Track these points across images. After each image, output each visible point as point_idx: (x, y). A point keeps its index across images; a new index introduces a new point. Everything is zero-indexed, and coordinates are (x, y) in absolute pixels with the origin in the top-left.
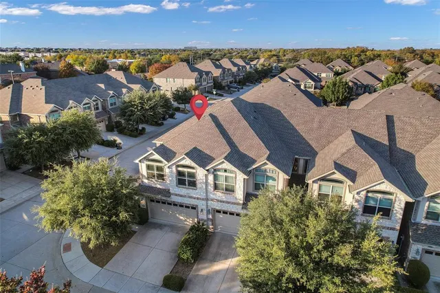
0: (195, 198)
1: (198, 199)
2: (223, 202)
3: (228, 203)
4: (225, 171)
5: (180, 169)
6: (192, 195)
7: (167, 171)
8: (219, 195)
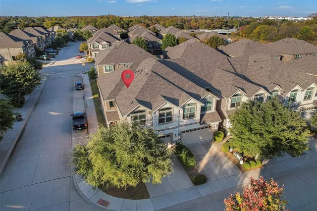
0: (171, 129)
1: (173, 128)
2: (188, 125)
3: (192, 124)
4: (189, 105)
5: (161, 112)
6: (169, 127)
7: (148, 116)
8: (186, 121)
